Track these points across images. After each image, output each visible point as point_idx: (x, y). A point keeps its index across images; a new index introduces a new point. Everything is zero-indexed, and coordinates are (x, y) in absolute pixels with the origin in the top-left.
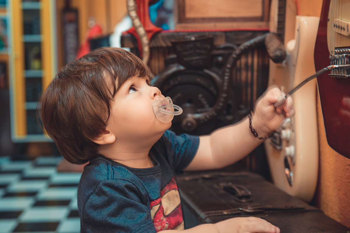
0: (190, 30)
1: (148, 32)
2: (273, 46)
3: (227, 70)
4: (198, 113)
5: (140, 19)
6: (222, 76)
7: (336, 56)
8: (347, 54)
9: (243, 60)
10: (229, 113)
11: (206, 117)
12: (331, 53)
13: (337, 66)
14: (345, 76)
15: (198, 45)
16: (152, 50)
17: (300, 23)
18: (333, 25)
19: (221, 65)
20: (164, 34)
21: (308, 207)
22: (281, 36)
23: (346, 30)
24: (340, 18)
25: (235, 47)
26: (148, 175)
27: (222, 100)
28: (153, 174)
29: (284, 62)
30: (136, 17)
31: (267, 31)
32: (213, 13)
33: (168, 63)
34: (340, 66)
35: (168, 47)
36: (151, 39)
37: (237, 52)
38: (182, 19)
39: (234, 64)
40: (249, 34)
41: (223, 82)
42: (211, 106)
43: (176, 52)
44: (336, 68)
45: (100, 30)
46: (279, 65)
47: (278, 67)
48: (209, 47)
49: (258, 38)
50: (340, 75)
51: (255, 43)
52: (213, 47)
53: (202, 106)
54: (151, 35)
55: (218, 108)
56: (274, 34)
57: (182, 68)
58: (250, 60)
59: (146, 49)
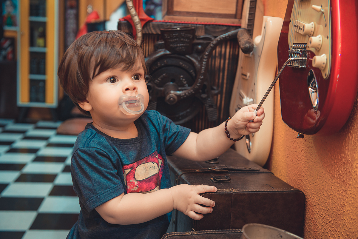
0: (176, 21)
1: (141, 20)
2: (243, 39)
3: (205, 57)
4: (179, 90)
5: (136, 9)
6: (201, 62)
7: (293, 50)
8: (301, 49)
9: (218, 49)
10: (204, 92)
11: (185, 94)
12: (290, 47)
13: (293, 59)
14: (298, 67)
15: (183, 34)
16: (144, 36)
17: (266, 21)
18: (293, 25)
19: (200, 53)
20: (154, 23)
21: (262, 170)
22: (250, 31)
23: (302, 29)
24: (299, 19)
25: (213, 38)
26: (125, 144)
27: (199, 81)
28: (129, 144)
29: (251, 53)
30: (132, 7)
31: (240, 27)
32: (196, 9)
33: (157, 48)
34: (296, 58)
35: (157, 34)
36: (144, 27)
37: (214, 42)
38: (170, 11)
39: (211, 53)
40: (225, 28)
41: (201, 66)
42: (189, 86)
43: (164, 39)
44: (292, 60)
45: (98, 17)
46: (247, 55)
47: (246, 57)
48: (191, 36)
49: (232, 32)
50: (295, 65)
51: (229, 36)
52: (195, 37)
53: (183, 85)
54: (144, 23)
55: (196, 87)
56: (245, 29)
57: (168, 52)
58: (223, 50)
59: (139, 35)
